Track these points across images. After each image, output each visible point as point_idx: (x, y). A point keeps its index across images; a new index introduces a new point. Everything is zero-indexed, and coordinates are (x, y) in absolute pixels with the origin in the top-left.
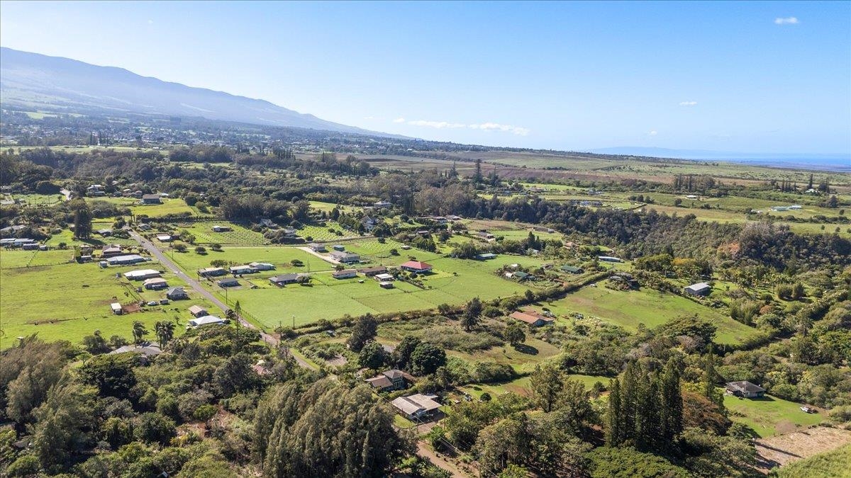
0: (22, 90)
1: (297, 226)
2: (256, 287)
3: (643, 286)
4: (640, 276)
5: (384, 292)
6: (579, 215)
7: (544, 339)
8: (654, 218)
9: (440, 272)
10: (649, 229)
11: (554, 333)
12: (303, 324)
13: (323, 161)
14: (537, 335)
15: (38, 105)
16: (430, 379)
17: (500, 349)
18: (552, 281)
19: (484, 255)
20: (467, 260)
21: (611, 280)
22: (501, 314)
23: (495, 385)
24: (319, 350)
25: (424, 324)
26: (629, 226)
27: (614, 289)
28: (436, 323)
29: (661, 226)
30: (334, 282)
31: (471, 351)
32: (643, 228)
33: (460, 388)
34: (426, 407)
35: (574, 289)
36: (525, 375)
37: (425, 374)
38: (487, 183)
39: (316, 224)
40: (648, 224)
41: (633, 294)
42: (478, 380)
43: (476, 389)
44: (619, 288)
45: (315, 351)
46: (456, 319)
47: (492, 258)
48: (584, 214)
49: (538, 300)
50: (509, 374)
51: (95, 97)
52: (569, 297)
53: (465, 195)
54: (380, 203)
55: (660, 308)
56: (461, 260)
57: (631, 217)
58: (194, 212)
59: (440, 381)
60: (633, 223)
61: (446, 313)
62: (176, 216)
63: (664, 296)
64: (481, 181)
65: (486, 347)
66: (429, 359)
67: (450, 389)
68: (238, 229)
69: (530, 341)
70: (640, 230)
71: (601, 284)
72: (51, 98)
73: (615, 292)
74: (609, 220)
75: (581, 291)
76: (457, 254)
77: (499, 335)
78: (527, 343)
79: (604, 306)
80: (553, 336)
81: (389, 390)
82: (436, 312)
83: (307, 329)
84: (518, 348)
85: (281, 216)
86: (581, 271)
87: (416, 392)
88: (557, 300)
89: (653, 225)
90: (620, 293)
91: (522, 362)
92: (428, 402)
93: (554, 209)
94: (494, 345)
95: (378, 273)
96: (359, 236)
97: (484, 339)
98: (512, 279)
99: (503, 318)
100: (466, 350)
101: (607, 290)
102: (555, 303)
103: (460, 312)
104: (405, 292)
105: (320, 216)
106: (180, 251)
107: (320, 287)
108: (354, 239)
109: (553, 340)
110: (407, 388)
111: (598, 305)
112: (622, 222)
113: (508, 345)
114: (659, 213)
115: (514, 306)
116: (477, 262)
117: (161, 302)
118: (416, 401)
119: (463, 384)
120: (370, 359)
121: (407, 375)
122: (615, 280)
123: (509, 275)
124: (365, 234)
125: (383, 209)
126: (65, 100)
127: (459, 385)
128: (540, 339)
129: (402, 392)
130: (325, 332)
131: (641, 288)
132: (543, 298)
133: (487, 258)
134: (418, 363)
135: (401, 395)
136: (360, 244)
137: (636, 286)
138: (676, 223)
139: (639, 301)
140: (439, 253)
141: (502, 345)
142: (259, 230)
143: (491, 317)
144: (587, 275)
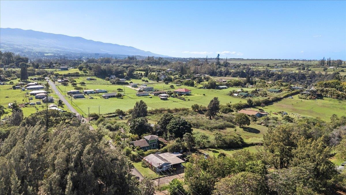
0: (45, 47)
1: (128, 79)
2: (92, 98)
3: (326, 97)
4: (322, 91)
5: (161, 102)
6: (271, 76)
7: (263, 124)
8: (313, 75)
9: (196, 95)
10: (311, 81)
11: (270, 121)
12: (108, 113)
13: (148, 60)
14: (258, 122)
15: (50, 52)
16: (177, 141)
17: (232, 130)
18: (263, 96)
19: (221, 87)
20: (211, 89)
21: (302, 94)
22: (233, 111)
23: (229, 150)
24: (108, 124)
25: (182, 115)
26: (299, 81)
27: (305, 99)
28: (190, 115)
29: (318, 79)
30: (136, 97)
31: (211, 129)
32: (307, 81)
33: (201, 151)
34: (171, 162)
35: (278, 100)
36: (252, 145)
37: (174, 138)
38: (222, 65)
39: (137, 78)
40: (310, 78)
41: (319, 101)
42: (216, 146)
43: (214, 151)
44: (308, 98)
45: (105, 125)
46: (203, 114)
47: (226, 88)
48: (274, 75)
49: (255, 106)
50: (240, 143)
51: (70, 49)
52: (275, 104)
53: (212, 68)
54: (169, 69)
55: (341, 109)
56: (208, 89)
57: (300, 75)
58: (80, 73)
59: (186, 144)
60: (302, 79)
61: (197, 110)
62: (72, 74)
63: (341, 102)
64: (220, 65)
65: (222, 128)
66: (179, 128)
67: (194, 151)
68: (99, 80)
69: (253, 125)
70: (306, 82)
71: (296, 97)
72: (55, 49)
73: (306, 100)
74: (288, 78)
75: (282, 101)
76: (206, 86)
77: (231, 121)
78: (251, 126)
79: (300, 108)
80: (269, 123)
81: (145, 149)
82: (191, 109)
83: (108, 115)
84: (245, 129)
85: (120, 74)
86: (281, 91)
87: (166, 151)
88: (268, 106)
89: (313, 79)
90: (310, 101)
91: (248, 138)
92: (173, 159)
93: (258, 73)
94: (227, 127)
95: (161, 93)
96: (156, 82)
97: (221, 123)
98: (238, 97)
99: (233, 113)
100: (208, 129)
101: (301, 99)
102: (266, 107)
103: (205, 110)
104: (174, 102)
105: (139, 75)
106: (65, 85)
107: (127, 99)
108: (153, 83)
109: (270, 125)
110: (159, 148)
111: (296, 108)
112: (295, 78)
113: (238, 127)
114: (317, 72)
115: (239, 107)
116: (217, 90)
117: (37, 103)
118: (164, 158)
119: (204, 148)
120: (136, 128)
121: (161, 139)
122: (305, 94)
123: (236, 95)
124: (159, 81)
125: (170, 72)
126: (60, 50)
127: (201, 148)
128: (260, 124)
129: (155, 150)
130: (118, 117)
131: (324, 98)
132: (258, 104)
133: (223, 88)
134: (171, 131)
135: (153, 153)
136: (156, 85)
137: (320, 97)
138: (327, 77)
139: (324, 105)
140: (196, 87)
141: (233, 127)
142: (108, 80)
143: (225, 113)
144: (285, 93)
